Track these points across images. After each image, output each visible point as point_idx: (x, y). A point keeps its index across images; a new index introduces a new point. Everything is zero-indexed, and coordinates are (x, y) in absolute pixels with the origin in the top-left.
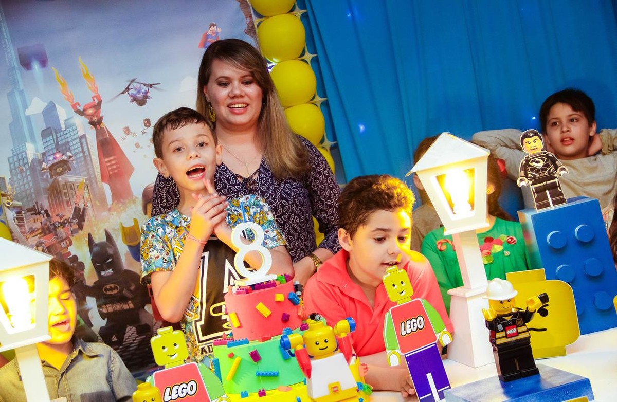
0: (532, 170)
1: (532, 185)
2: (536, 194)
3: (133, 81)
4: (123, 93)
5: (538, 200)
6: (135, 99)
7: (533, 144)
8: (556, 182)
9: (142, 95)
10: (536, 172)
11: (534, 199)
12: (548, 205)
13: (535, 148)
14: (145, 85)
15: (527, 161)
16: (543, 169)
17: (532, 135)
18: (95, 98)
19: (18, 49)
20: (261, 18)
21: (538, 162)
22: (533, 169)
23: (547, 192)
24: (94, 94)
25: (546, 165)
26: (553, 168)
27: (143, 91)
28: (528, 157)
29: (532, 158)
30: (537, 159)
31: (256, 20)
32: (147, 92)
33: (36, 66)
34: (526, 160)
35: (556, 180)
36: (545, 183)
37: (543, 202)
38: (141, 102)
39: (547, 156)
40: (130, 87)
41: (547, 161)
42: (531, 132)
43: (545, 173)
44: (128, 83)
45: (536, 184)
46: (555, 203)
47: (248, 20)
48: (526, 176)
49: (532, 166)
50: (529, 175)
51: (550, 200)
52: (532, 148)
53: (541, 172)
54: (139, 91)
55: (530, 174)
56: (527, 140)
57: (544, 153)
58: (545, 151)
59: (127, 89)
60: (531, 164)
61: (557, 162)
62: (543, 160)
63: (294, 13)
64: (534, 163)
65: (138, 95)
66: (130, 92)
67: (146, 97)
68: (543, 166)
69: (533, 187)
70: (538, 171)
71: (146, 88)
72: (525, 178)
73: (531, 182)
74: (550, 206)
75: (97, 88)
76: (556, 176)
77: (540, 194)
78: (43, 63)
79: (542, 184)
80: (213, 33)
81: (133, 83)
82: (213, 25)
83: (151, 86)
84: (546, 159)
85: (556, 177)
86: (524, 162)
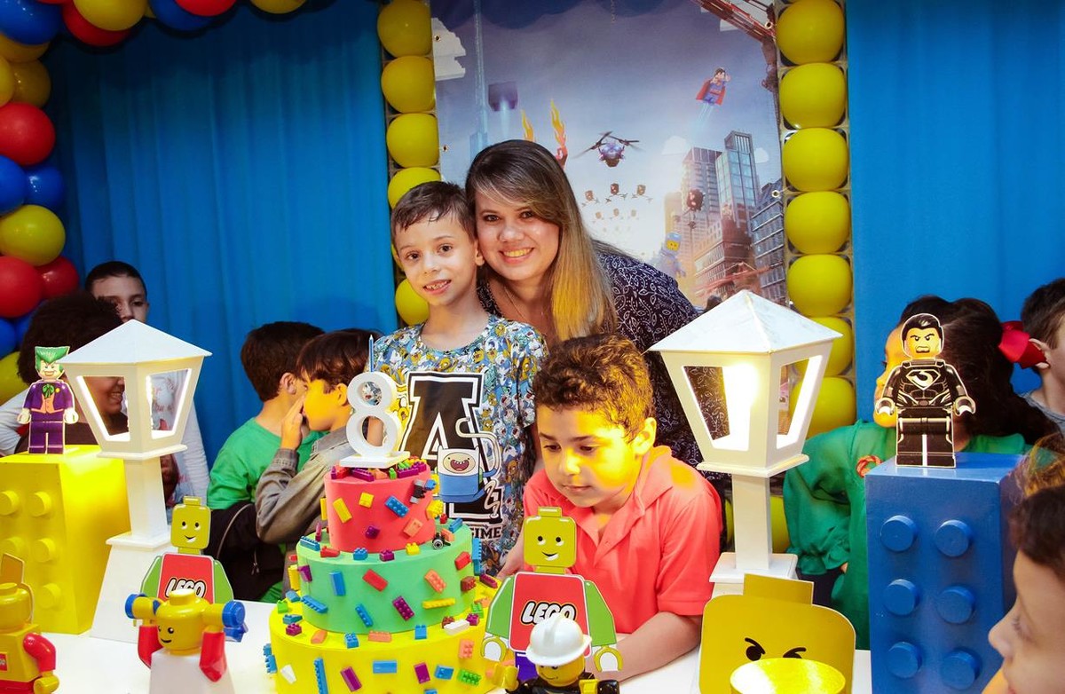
0: (908, 390)
1: (900, 416)
2: (902, 435)
3: (607, 135)
4: (593, 148)
5: (902, 447)
6: (605, 157)
7: (923, 342)
8: (945, 423)
9: (614, 153)
10: (914, 396)
11: (897, 443)
12: (918, 461)
13: (926, 350)
14: (620, 141)
15: (904, 371)
16: (929, 393)
17: (926, 324)
18: (561, 152)
19: (490, 86)
20: (788, 66)
21: (923, 378)
22: (911, 388)
23: (924, 437)
24: (560, 147)
25: (937, 388)
26: (949, 396)
27: (617, 148)
28: (907, 365)
29: (914, 368)
30: (922, 372)
31: (781, 69)
32: (621, 150)
33: (504, 106)
34: (902, 369)
35: (948, 420)
36: (924, 419)
37: (912, 454)
38: (612, 162)
39: (943, 370)
40: (602, 142)
41: (941, 379)
42: (927, 319)
43: (930, 402)
44: (602, 137)
45: (909, 417)
46: (931, 461)
47: (770, 68)
48: (895, 398)
49: (910, 382)
50: (900, 397)
51: (925, 454)
52: (920, 349)
53: (924, 397)
54: (612, 148)
55: (902, 396)
56: (914, 331)
57: (939, 364)
58: (942, 360)
59: (599, 144)
60: (910, 378)
61: (958, 387)
62: (934, 375)
63: (837, 62)
64: (915, 378)
65: (610, 153)
66: (602, 147)
67: (619, 156)
68: (931, 387)
69: (902, 420)
70: (918, 394)
71: (621, 145)
72: (891, 401)
73: (900, 412)
74: (921, 464)
75: (565, 139)
76: (949, 411)
77: (910, 437)
78: (513, 104)
79: (918, 420)
80: (719, 81)
81: (607, 138)
82: (721, 71)
83: (627, 143)
84: (939, 375)
85: (949, 415)
86: (898, 372)
